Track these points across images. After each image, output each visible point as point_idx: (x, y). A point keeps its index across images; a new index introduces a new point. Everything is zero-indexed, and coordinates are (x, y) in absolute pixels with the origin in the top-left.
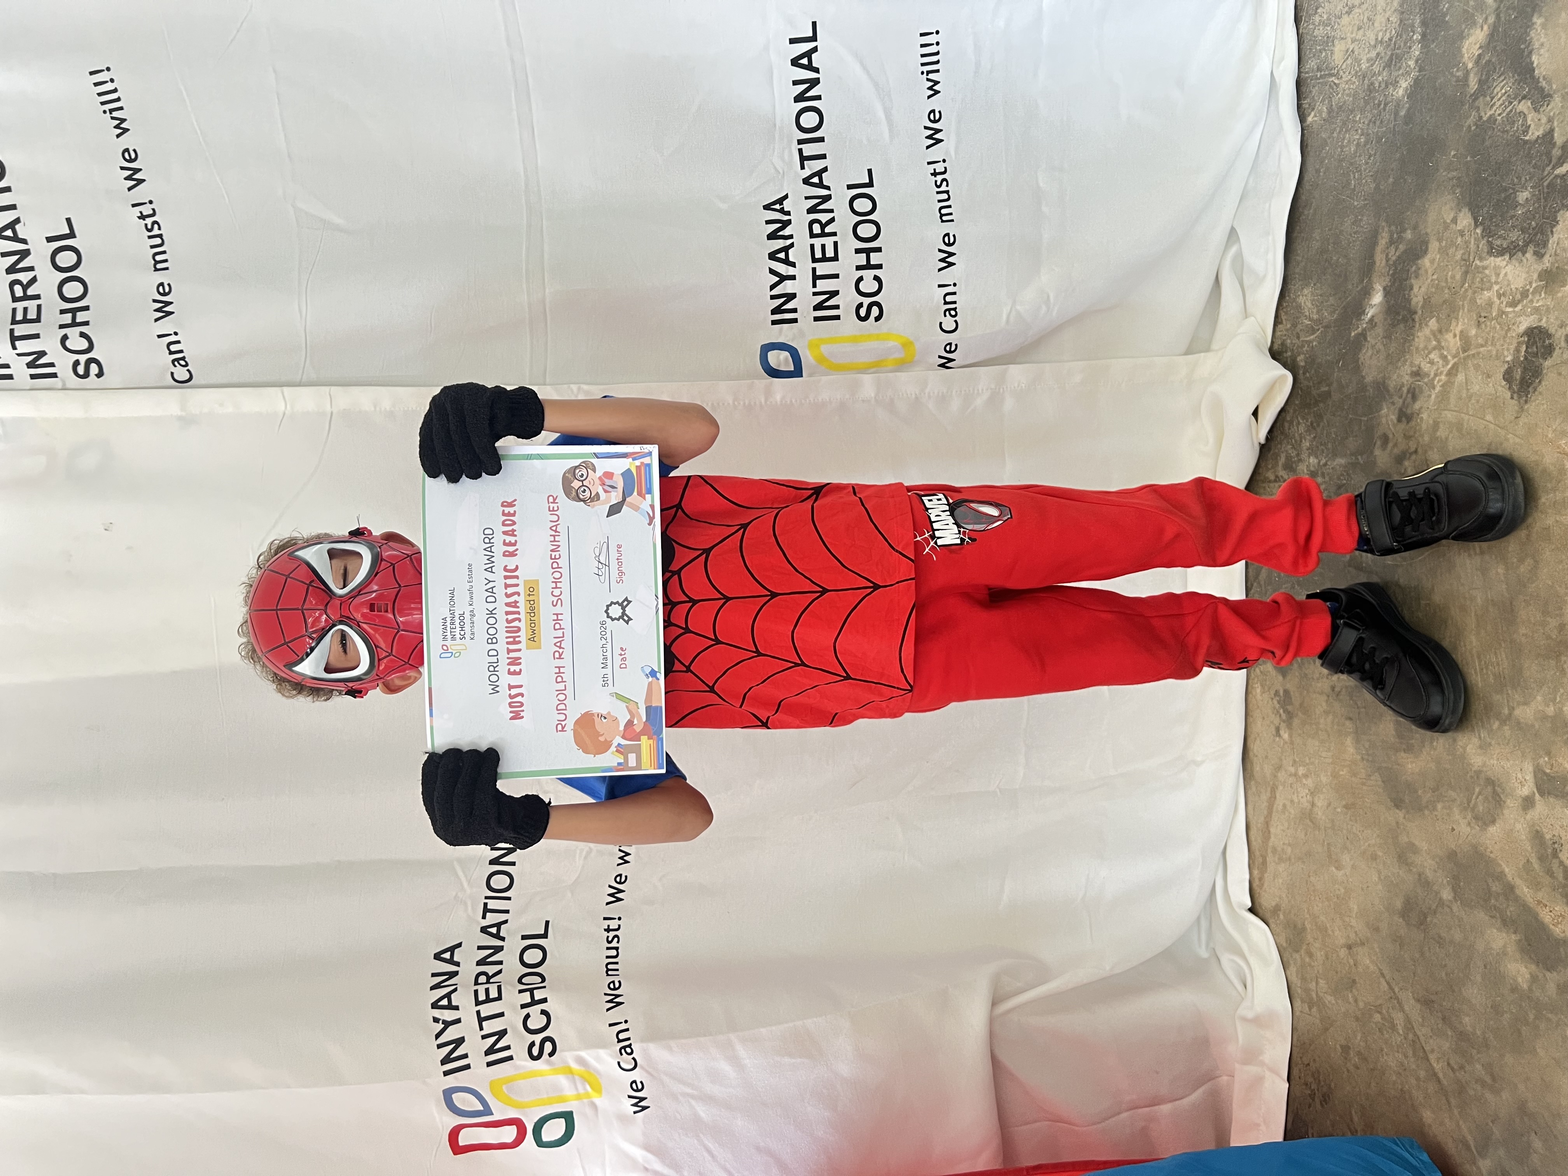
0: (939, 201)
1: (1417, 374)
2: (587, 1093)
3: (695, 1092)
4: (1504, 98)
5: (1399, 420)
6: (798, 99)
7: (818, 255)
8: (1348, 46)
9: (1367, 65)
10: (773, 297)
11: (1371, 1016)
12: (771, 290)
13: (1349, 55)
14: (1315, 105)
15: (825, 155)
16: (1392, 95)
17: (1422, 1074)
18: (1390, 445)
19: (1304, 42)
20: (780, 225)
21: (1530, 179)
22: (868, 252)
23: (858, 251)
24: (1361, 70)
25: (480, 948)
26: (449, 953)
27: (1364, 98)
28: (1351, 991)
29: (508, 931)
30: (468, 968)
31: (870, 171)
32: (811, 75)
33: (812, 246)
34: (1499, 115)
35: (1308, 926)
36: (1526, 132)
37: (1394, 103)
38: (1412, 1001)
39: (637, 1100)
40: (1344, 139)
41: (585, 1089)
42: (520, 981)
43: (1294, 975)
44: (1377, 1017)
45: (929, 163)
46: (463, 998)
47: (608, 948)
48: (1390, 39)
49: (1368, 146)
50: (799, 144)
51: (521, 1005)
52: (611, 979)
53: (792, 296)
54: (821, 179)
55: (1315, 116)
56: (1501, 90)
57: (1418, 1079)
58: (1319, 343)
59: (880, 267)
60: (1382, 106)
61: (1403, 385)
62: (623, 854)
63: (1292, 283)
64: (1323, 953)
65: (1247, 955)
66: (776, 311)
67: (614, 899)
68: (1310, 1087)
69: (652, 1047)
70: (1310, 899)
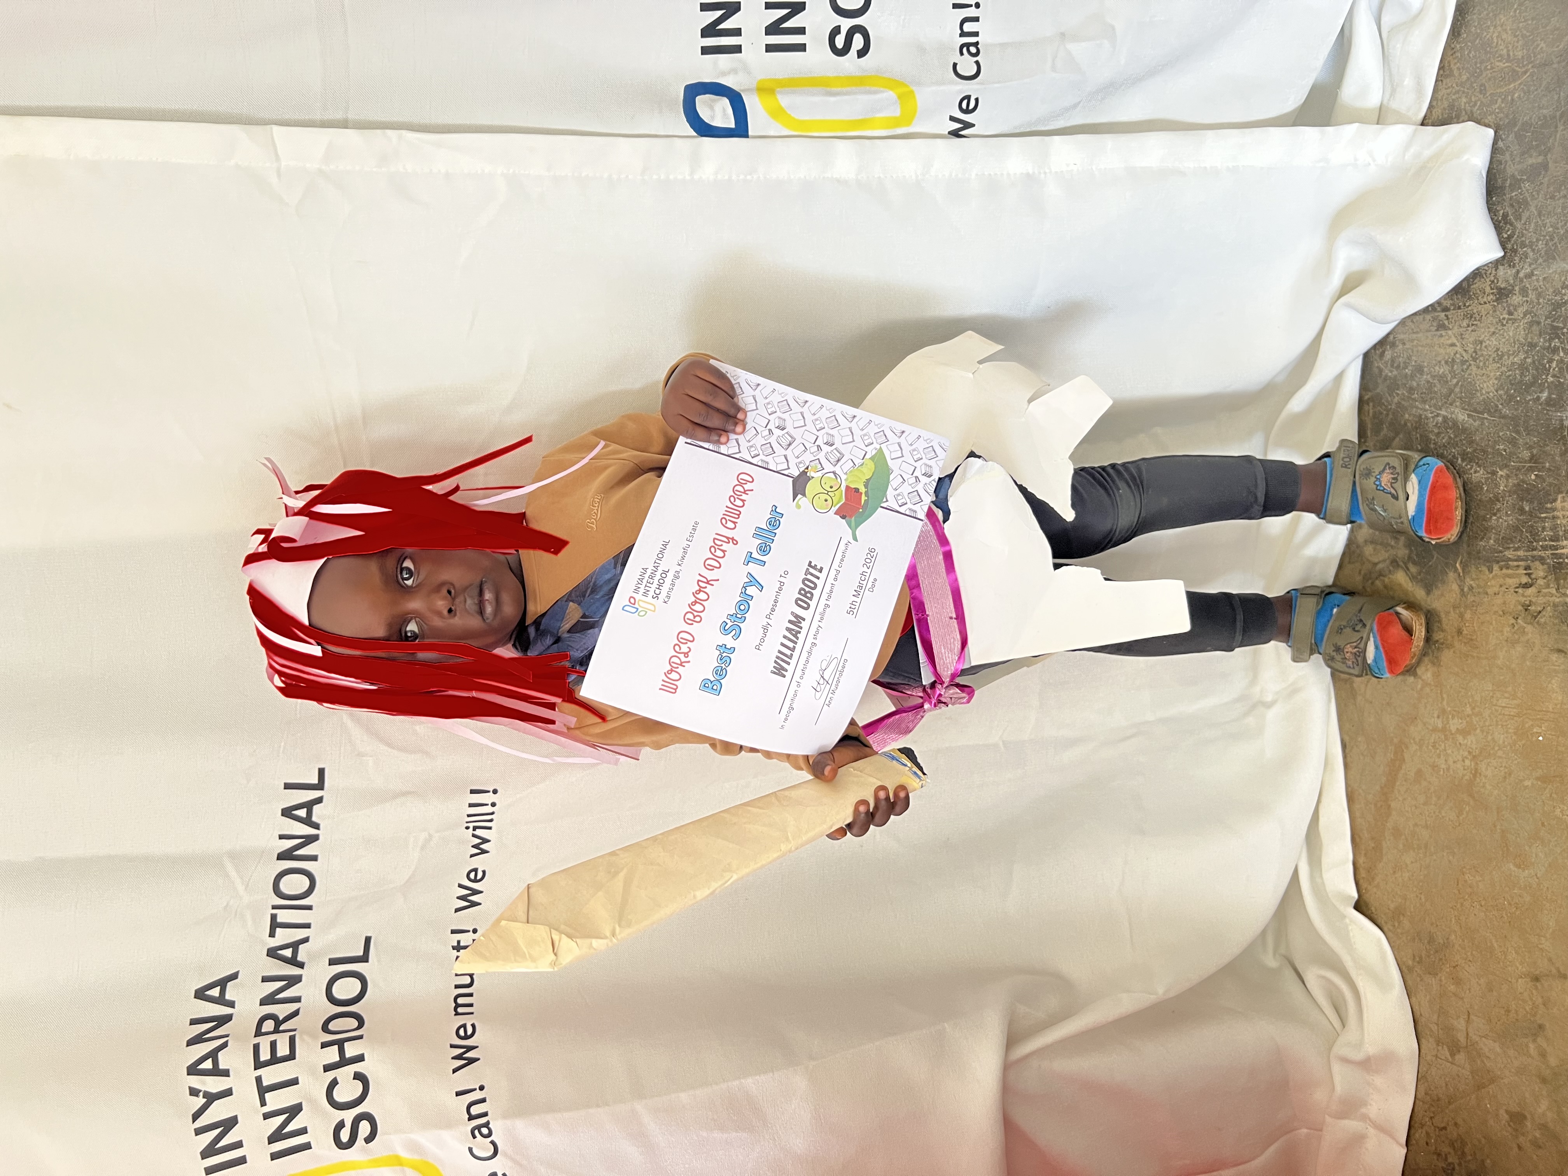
10: (704, 8)
25: (265, 979)
26: (219, 988)
28: (1534, 1040)
29: (308, 954)
30: (247, 1011)
35: (1456, 941)
42: (325, 1028)
43: (1425, 1003)
46: (237, 1058)
51: (325, 1067)
52: (461, 1020)
53: (735, 7)
62: (480, 841)
63: (1475, 12)
64: (1482, 981)
65: (1353, 973)
66: (709, 31)
67: (467, 904)
68: (1446, 1159)
69: (520, 1125)
70: (1462, 904)
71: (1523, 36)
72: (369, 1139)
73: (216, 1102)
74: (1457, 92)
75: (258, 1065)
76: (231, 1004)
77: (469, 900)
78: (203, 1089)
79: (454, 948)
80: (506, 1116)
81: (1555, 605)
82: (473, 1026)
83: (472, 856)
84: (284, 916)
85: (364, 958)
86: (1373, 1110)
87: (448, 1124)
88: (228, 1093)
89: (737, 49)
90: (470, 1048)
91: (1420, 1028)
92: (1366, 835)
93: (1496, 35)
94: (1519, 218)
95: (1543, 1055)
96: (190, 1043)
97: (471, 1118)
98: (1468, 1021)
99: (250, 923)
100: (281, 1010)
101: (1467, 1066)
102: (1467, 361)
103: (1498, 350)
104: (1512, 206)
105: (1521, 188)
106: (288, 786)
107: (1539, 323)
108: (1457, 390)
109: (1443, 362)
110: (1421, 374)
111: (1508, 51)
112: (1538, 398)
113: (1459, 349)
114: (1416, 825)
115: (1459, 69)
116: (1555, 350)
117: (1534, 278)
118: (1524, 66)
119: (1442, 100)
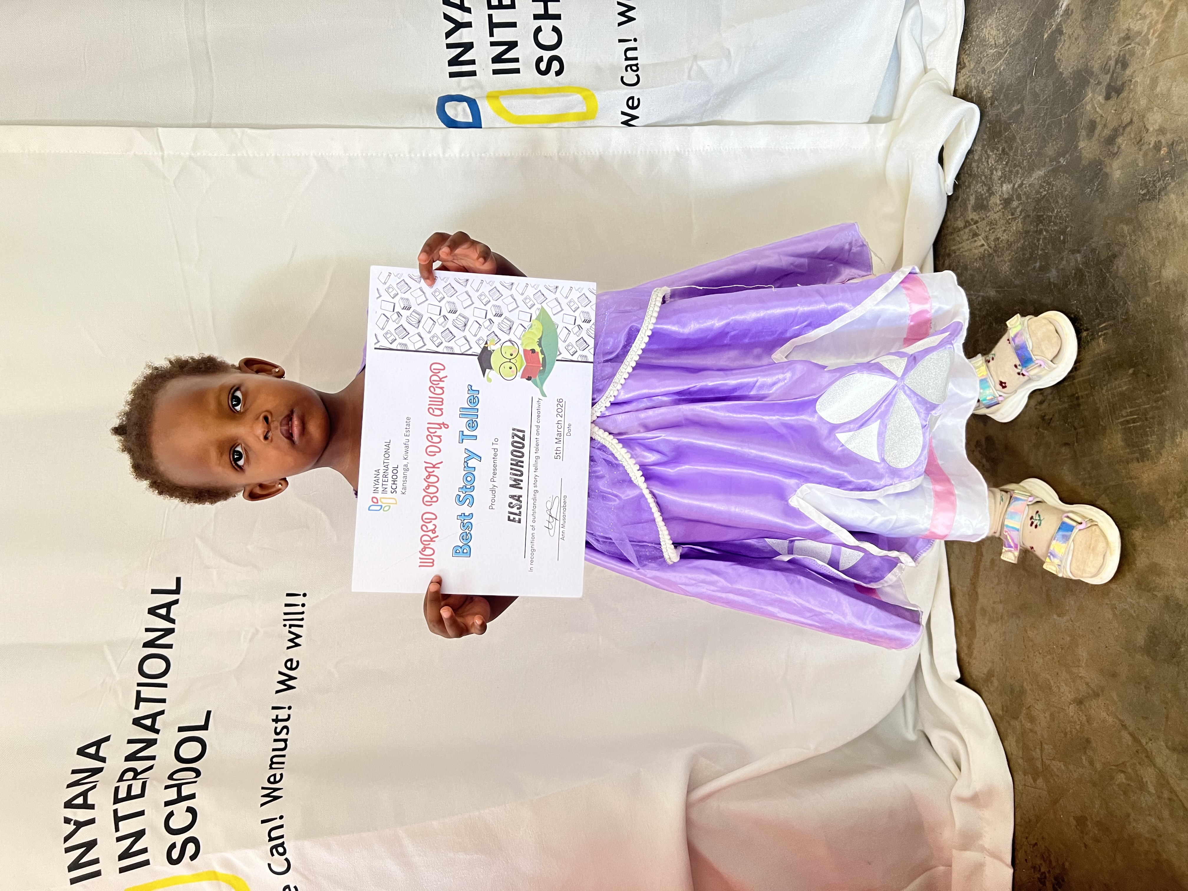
1: (1127, 38)
5: (1108, 98)
7: (494, 2)
10: (449, 46)
12: (446, 38)
18: (1099, 127)
22: (545, 0)
26: (95, 747)
29: (164, 723)
30: (114, 764)
35: (1027, 687)
42: (171, 777)
43: (1014, 744)
46: (101, 797)
47: (275, 740)
51: (166, 802)
52: (273, 772)
53: (470, 45)
58: (1008, 64)
59: (558, 17)
61: (1110, 58)
62: (294, 636)
63: (975, 21)
64: (1047, 715)
65: (960, 728)
66: (453, 62)
67: (285, 687)
68: (1040, 870)
70: (1028, 657)
71: (1003, 29)
72: (193, 857)
73: (82, 828)
74: (969, 77)
75: (117, 801)
76: (103, 760)
77: (286, 684)
78: (74, 818)
79: (273, 720)
80: (297, 838)
81: (1060, 411)
82: (281, 775)
83: (288, 648)
84: (146, 693)
85: (205, 727)
86: (987, 841)
87: (252, 844)
88: (92, 821)
89: (473, 73)
90: (276, 790)
91: (1012, 766)
92: (965, 620)
93: (987, 32)
94: (1011, 148)
95: (1091, 763)
96: (69, 786)
97: (271, 839)
98: (1042, 750)
99: (121, 697)
100: (140, 765)
101: (1045, 787)
102: (991, 254)
103: (1008, 241)
104: (1006, 142)
105: (1010, 129)
106: (154, 592)
107: (1029, 216)
108: (988, 275)
109: (978, 259)
110: (967, 271)
111: (995, 41)
112: (1035, 267)
113: (986, 247)
114: (994, 603)
115: (969, 61)
116: (1040, 232)
117: (1024, 186)
118: (1005, 48)
119: (961, 84)
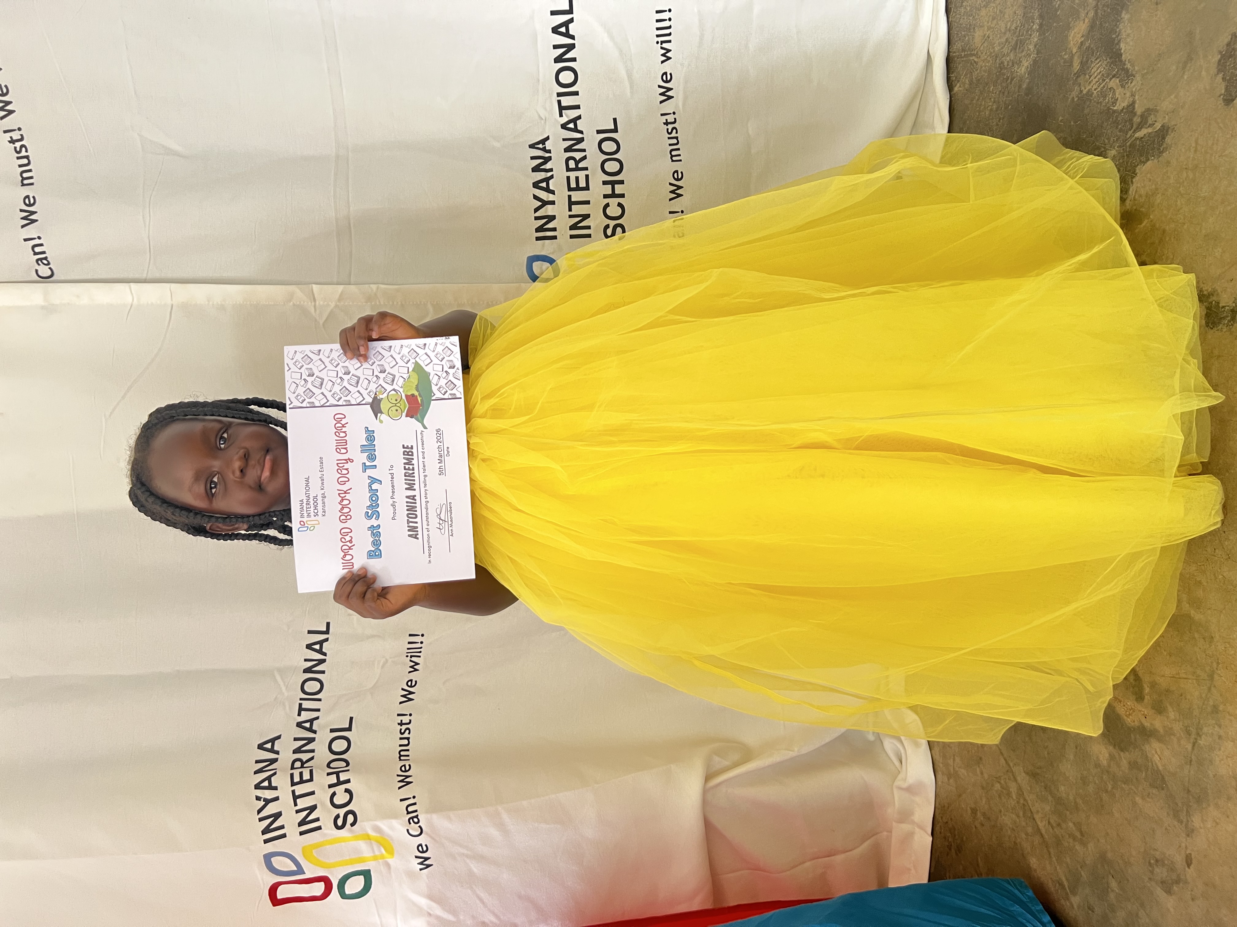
0: (670, 145)
2: (382, 854)
3: (469, 853)
4: (1099, 76)
6: (558, 60)
7: (573, 185)
8: (985, 33)
9: (999, 48)
10: (537, 218)
11: (993, 785)
12: (535, 213)
13: (986, 39)
14: (960, 79)
15: (579, 105)
16: (1017, 72)
17: (1030, 830)
19: (952, 28)
20: (541, 161)
21: (1117, 140)
22: (613, 183)
23: (605, 183)
24: (994, 51)
25: (295, 739)
26: (271, 744)
27: (996, 73)
28: (979, 766)
29: (319, 726)
30: (286, 756)
31: (615, 120)
32: (568, 41)
33: (568, 178)
34: (1095, 90)
36: (1114, 103)
37: (1018, 78)
38: (1023, 774)
39: (423, 860)
40: (981, 105)
41: (380, 851)
42: (328, 766)
43: (937, 754)
44: (997, 786)
45: (662, 115)
46: (281, 781)
47: (401, 739)
48: (1016, 28)
49: (999, 112)
50: (558, 96)
51: (329, 785)
52: (402, 763)
53: (553, 218)
54: (576, 125)
55: (960, 87)
56: (1098, 69)
57: (1027, 834)
59: (622, 196)
60: (1009, 81)
62: (414, 664)
66: (540, 229)
67: (406, 699)
69: (434, 816)
72: (353, 825)
73: (270, 804)
75: (293, 784)
76: (277, 753)
77: (407, 697)
78: (263, 797)
79: (399, 724)
80: (427, 812)
82: (410, 765)
83: (410, 672)
84: (306, 705)
85: (349, 729)
86: (916, 818)
87: (396, 817)
88: (277, 799)
89: (555, 238)
90: (407, 777)
91: (935, 768)
96: (256, 773)
97: (408, 813)
99: (287, 708)
100: (305, 757)
101: (954, 785)
106: (310, 632)
